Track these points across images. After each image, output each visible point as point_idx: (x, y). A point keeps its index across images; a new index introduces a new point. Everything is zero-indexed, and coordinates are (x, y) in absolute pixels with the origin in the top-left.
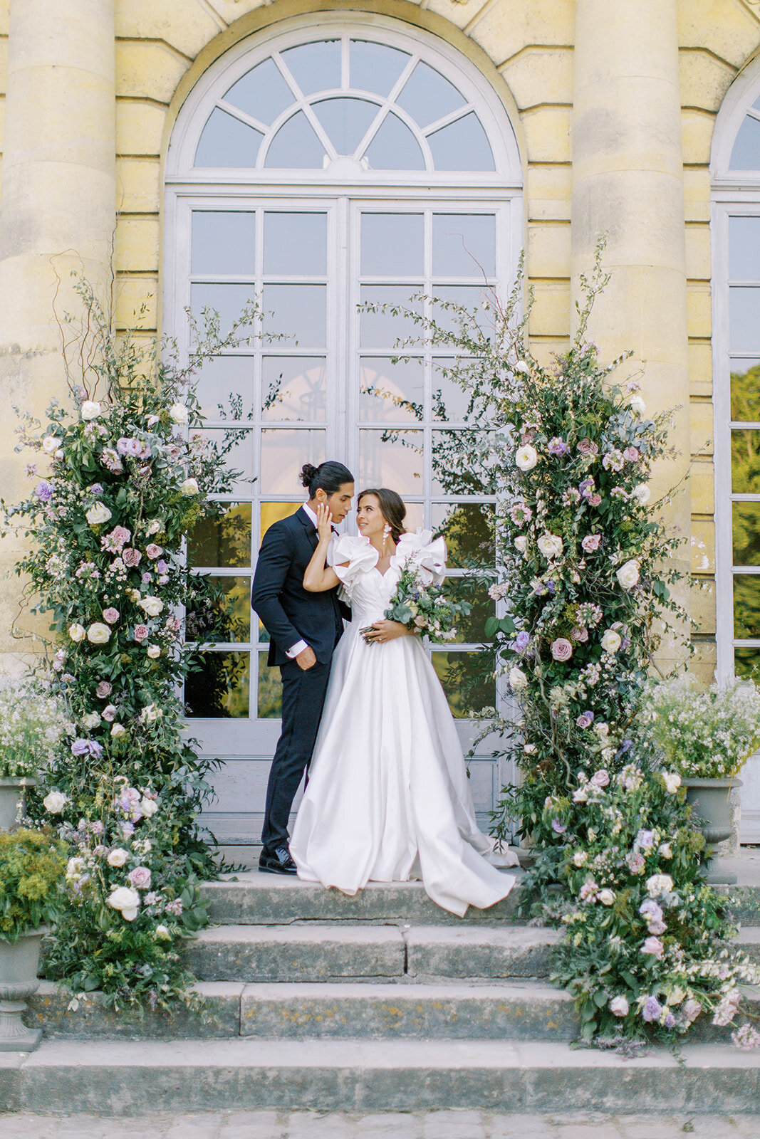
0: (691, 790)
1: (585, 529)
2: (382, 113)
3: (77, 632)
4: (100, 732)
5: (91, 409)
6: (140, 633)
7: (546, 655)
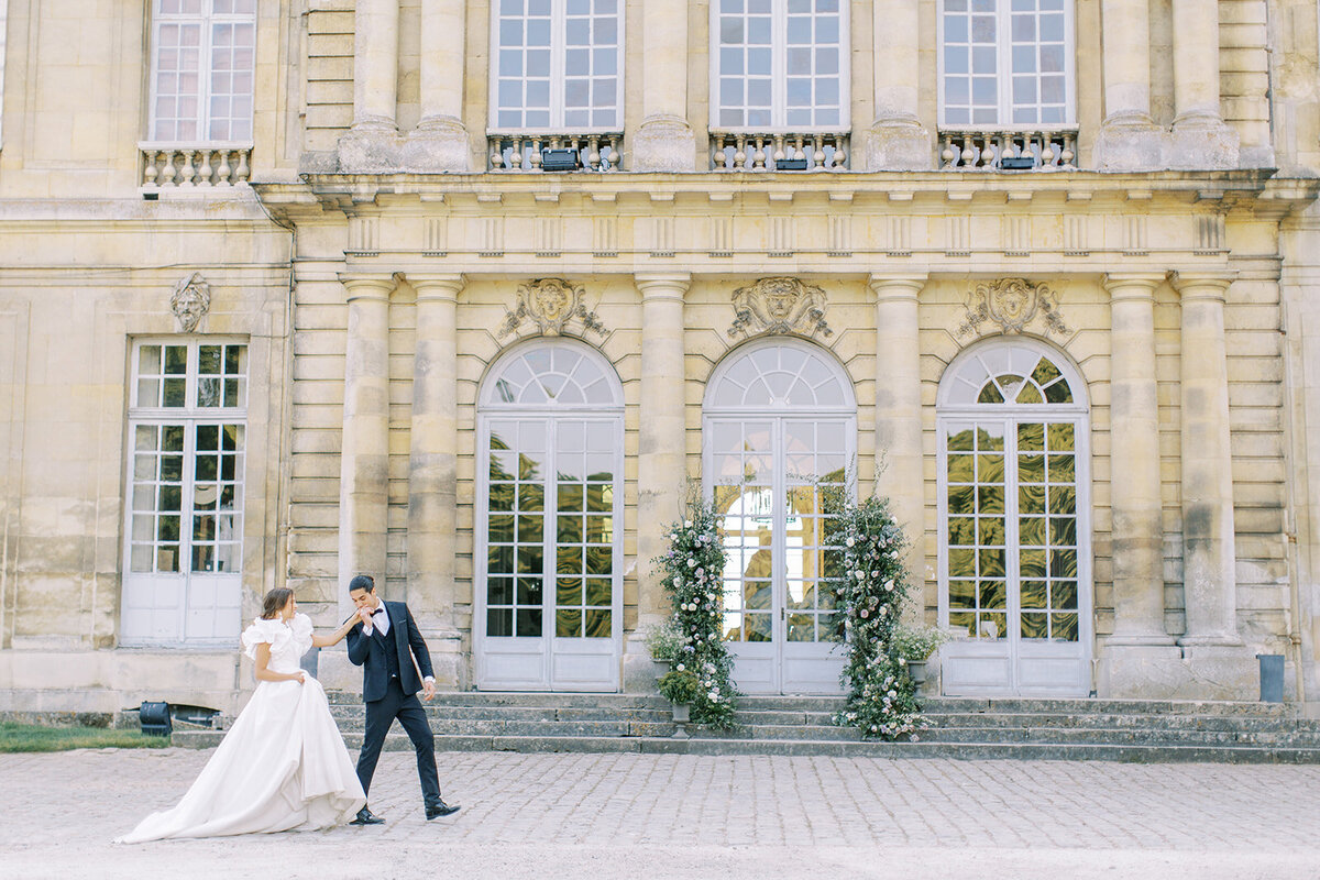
0: (910, 665)
1: (873, 569)
2: (796, 379)
3: (684, 606)
4: (692, 644)
5: (688, 524)
6: (708, 607)
7: (859, 616)
